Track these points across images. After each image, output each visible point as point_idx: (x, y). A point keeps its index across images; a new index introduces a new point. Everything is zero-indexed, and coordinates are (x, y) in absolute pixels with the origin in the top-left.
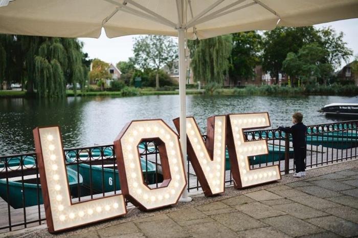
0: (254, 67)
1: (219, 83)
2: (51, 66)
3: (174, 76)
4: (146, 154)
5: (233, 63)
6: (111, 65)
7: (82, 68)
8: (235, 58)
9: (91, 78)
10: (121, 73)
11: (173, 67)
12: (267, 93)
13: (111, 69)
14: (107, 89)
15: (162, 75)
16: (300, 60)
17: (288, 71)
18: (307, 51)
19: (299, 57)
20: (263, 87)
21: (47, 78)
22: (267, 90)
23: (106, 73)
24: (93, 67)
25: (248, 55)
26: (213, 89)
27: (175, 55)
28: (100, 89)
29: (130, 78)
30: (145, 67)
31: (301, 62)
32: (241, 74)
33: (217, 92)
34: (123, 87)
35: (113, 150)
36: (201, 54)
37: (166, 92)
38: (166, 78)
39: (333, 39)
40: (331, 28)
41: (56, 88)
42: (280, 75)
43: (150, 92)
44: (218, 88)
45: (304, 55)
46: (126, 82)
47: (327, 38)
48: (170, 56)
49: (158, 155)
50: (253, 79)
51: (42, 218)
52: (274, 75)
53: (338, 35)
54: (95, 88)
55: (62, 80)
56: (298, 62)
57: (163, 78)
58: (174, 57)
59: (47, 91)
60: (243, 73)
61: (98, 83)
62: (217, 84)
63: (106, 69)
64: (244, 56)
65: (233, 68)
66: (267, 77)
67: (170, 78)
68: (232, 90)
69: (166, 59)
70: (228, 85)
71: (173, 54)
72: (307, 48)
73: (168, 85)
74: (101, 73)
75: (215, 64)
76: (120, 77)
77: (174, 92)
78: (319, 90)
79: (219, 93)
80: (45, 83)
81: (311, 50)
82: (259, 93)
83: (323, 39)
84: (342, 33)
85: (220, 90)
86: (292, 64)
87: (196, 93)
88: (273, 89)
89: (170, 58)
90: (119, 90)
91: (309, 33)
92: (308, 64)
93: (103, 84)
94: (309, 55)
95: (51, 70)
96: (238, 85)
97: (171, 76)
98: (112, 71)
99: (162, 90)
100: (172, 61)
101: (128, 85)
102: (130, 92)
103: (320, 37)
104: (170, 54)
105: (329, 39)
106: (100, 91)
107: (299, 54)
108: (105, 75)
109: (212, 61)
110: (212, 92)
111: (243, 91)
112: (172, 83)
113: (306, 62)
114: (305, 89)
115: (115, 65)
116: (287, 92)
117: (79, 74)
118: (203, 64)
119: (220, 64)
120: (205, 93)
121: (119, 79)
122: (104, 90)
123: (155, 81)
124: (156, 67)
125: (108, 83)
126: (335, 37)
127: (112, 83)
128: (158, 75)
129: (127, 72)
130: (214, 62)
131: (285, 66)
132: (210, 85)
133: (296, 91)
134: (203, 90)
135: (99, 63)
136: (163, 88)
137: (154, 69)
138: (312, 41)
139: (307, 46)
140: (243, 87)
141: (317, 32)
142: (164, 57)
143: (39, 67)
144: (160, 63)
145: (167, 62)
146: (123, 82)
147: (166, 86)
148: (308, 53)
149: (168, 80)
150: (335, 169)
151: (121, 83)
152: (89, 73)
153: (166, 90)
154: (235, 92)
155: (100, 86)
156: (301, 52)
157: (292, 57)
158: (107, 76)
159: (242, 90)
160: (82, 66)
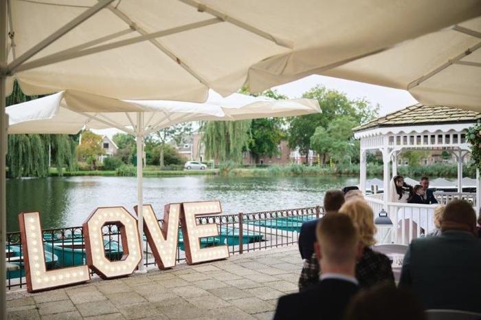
0: (279, 143)
1: (235, 161)
2: (28, 139)
3: (182, 152)
4: (110, 235)
5: (253, 138)
6: (106, 137)
7: (67, 141)
8: (256, 132)
9: (79, 154)
10: (117, 148)
11: (182, 142)
12: (292, 173)
13: (106, 142)
14: (99, 167)
15: (169, 151)
16: (330, 136)
17: (317, 148)
18: (337, 125)
19: (329, 132)
20: (288, 166)
21: (23, 154)
22: (293, 171)
23: (99, 148)
24: (83, 139)
25: (271, 129)
26: (228, 169)
27: (183, 127)
28: (90, 167)
29: (128, 154)
30: (148, 141)
31: (331, 138)
32: (263, 152)
33: (233, 172)
34: (119, 165)
35: (82, 231)
36: (214, 126)
37: (172, 172)
38: (173, 155)
39: (369, 111)
40: (366, 99)
41: (34, 166)
42: (311, 152)
43: (153, 172)
44: (234, 167)
45: (335, 130)
46: (123, 159)
47: (362, 111)
48: (178, 129)
49: (120, 236)
50: (279, 157)
51: (23, 283)
52: (304, 152)
53: (374, 108)
54: (84, 167)
55: (42, 157)
56: (328, 139)
57: (169, 154)
58: (182, 130)
59: (23, 169)
60: (266, 150)
61: (88, 159)
62: (233, 163)
63: (98, 143)
64: (266, 130)
65: (254, 144)
66: (296, 154)
67: (178, 154)
68: (252, 170)
69: (173, 132)
70: (247, 164)
71: (181, 126)
72: (339, 122)
73: (176, 164)
74: (92, 148)
75: (231, 139)
76: (116, 152)
77: (182, 172)
78: (352, 171)
79: (236, 173)
80: (21, 160)
81: (342, 124)
82: (283, 174)
83: (358, 112)
84: (378, 105)
85: (238, 170)
86: (321, 140)
87: (208, 174)
88: (299, 170)
89: (177, 131)
90: (114, 169)
91: (342, 104)
92: (339, 140)
93: (94, 161)
94: (340, 130)
95: (29, 144)
96: (260, 164)
97: (180, 152)
98: (106, 146)
99: (167, 170)
100: (181, 134)
101: (126, 163)
102: (127, 172)
103: (354, 109)
104: (178, 127)
105: (364, 112)
106: (91, 170)
107: (329, 129)
108: (96, 151)
109: (227, 136)
110: (228, 172)
111: (264, 172)
112: (180, 161)
113: (337, 138)
114: (336, 169)
115: (110, 138)
116: (315, 173)
117: (64, 150)
118: (217, 139)
119: (237, 139)
120: (219, 173)
121: (115, 155)
122: (95, 168)
123: (159, 158)
124: (161, 141)
125: (101, 160)
126: (371, 110)
127: (106, 161)
128: (162, 151)
129: (125, 147)
130: (231, 137)
131: (314, 143)
132: (225, 164)
133: (325, 171)
134: (217, 170)
135: (89, 136)
136: (168, 167)
137: (159, 144)
138: (346, 114)
139: (339, 120)
140: (265, 167)
141: (351, 103)
142: (170, 130)
143: (14, 139)
144: (165, 136)
145: (173, 135)
146: (120, 160)
147: (173, 165)
148: (338, 128)
149: (175, 157)
150: (285, 250)
151: (117, 160)
152: (77, 148)
153: (172, 170)
154: (255, 172)
155: (90, 163)
156: (331, 126)
157: (321, 133)
158: (99, 152)
159: (264, 170)
160: (69, 140)
